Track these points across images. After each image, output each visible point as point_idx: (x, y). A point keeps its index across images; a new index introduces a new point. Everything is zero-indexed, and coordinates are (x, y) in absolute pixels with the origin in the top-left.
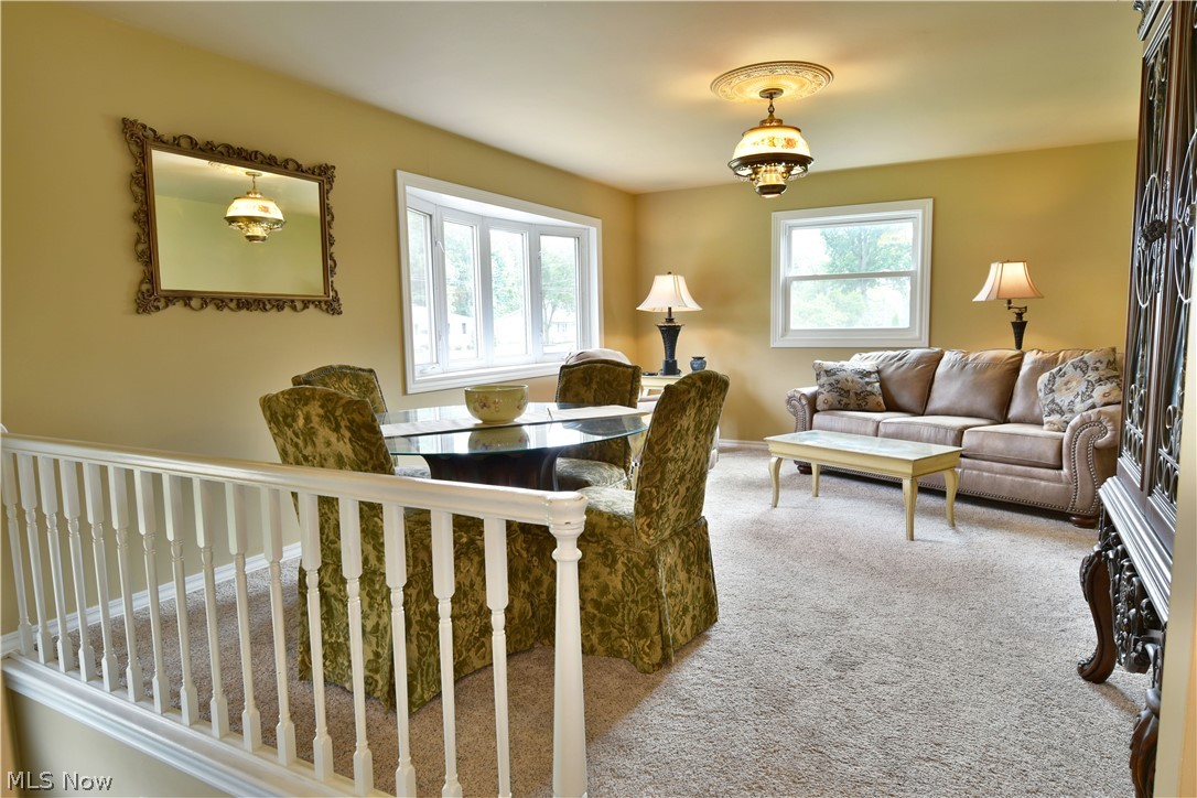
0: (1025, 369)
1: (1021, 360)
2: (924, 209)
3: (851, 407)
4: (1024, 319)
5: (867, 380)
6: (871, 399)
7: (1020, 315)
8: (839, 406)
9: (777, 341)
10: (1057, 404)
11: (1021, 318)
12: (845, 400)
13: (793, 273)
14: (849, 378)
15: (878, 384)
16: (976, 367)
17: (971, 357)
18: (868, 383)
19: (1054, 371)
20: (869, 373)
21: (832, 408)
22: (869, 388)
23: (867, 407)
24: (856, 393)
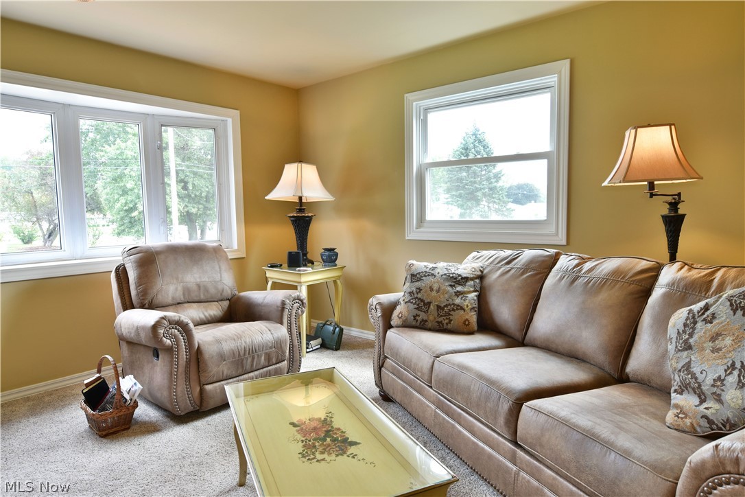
0: (658, 293)
1: (656, 278)
2: (560, 73)
3: (429, 325)
4: (680, 212)
5: (459, 288)
6: (457, 317)
7: (674, 206)
8: (414, 323)
9: (413, 234)
10: (694, 376)
11: (676, 210)
12: (422, 316)
13: (429, 160)
14: (435, 287)
15: (473, 295)
16: (588, 283)
17: (588, 266)
18: (458, 294)
19: (696, 307)
20: (466, 279)
21: (406, 325)
22: (458, 301)
23: (449, 327)
24: (439, 307)
